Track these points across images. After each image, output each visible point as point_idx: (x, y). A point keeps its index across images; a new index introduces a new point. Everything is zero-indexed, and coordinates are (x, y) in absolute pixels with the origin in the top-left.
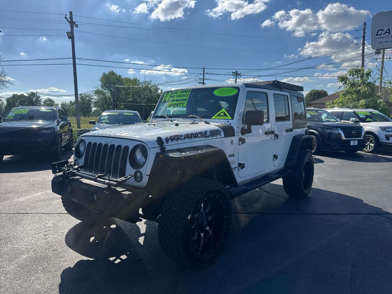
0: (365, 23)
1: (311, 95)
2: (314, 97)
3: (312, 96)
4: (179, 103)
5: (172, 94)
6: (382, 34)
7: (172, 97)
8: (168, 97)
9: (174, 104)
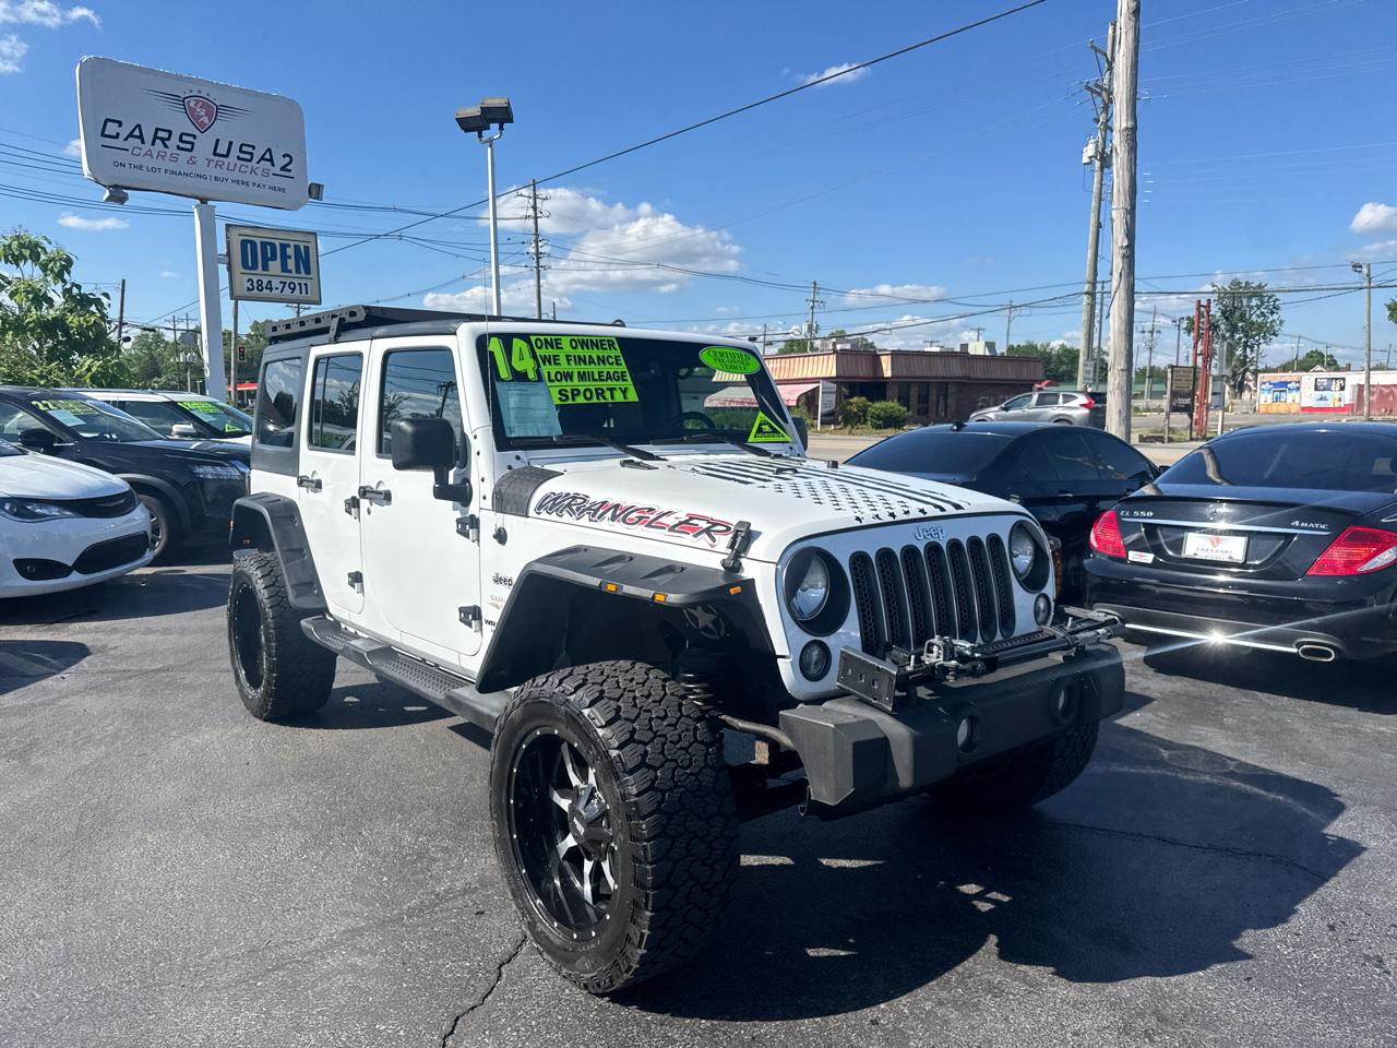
4: (605, 388)
5: (540, 348)
6: (122, 137)
7: (546, 359)
8: (521, 358)
9: (582, 389)
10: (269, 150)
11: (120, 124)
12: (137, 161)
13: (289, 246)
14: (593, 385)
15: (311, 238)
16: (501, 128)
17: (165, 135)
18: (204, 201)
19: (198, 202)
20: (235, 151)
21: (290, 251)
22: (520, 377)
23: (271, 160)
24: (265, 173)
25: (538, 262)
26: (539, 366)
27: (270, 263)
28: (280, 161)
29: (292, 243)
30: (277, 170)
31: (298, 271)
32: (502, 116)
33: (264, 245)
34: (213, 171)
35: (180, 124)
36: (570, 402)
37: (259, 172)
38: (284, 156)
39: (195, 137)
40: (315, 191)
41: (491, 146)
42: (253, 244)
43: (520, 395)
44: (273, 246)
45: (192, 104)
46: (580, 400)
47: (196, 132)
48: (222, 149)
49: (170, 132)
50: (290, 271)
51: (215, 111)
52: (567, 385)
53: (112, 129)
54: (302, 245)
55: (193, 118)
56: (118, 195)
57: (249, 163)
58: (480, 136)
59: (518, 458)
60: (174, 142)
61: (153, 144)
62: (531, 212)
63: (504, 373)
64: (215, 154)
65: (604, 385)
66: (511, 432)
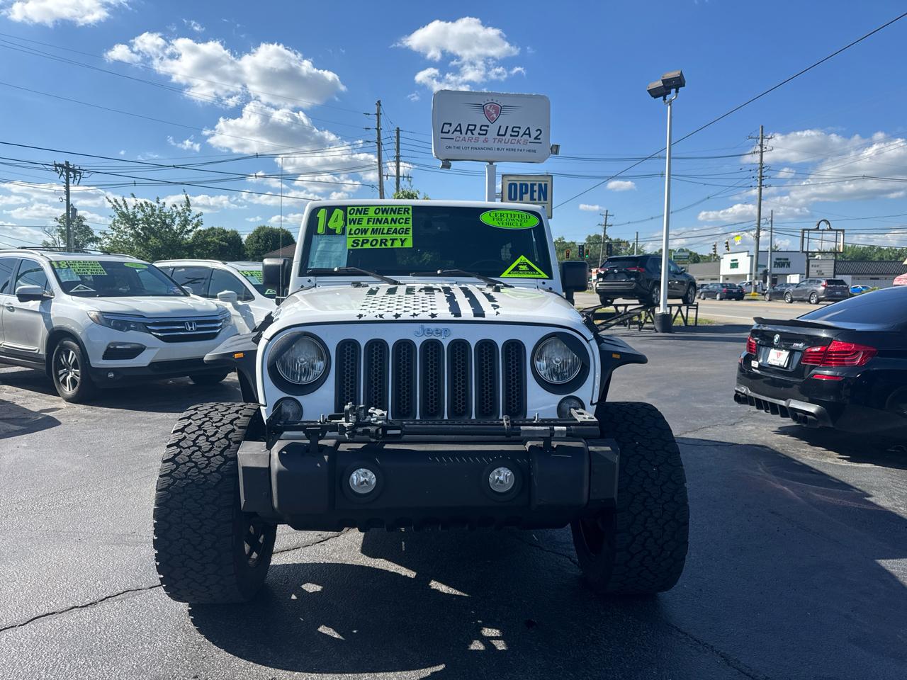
0: (379, 102)
1: (259, 237)
2: (266, 243)
3: (260, 240)
4: (388, 239)
5: (350, 214)
6: (451, 132)
7: (353, 221)
8: (336, 221)
9: (370, 239)
10: (529, 128)
11: (450, 124)
12: (458, 144)
13: (535, 184)
14: (379, 237)
15: (549, 179)
16: (677, 92)
17: (473, 127)
18: (491, 163)
19: (488, 164)
20: (509, 132)
21: (536, 188)
22: (330, 232)
23: (529, 134)
24: (525, 142)
25: (761, 183)
26: (346, 225)
27: (524, 196)
28: (534, 134)
29: (537, 183)
30: (532, 139)
31: (540, 199)
32: (678, 83)
33: (521, 185)
34: (496, 145)
35: (481, 120)
36: (359, 247)
37: (522, 142)
38: (537, 131)
39: (488, 126)
40: (555, 150)
41: (670, 105)
42: (515, 185)
43: (326, 243)
44: (526, 185)
45: (488, 108)
46: (367, 246)
47: (489, 124)
48: (502, 132)
49: (475, 126)
50: (535, 200)
51: (500, 110)
52: (361, 237)
53: (446, 128)
54: (543, 183)
55: (488, 115)
56: (446, 165)
57: (517, 138)
58: (665, 99)
59: (309, 281)
60: (476, 132)
61: (466, 134)
62: (759, 149)
63: (320, 230)
64: (498, 135)
65: (388, 237)
66: (312, 265)
